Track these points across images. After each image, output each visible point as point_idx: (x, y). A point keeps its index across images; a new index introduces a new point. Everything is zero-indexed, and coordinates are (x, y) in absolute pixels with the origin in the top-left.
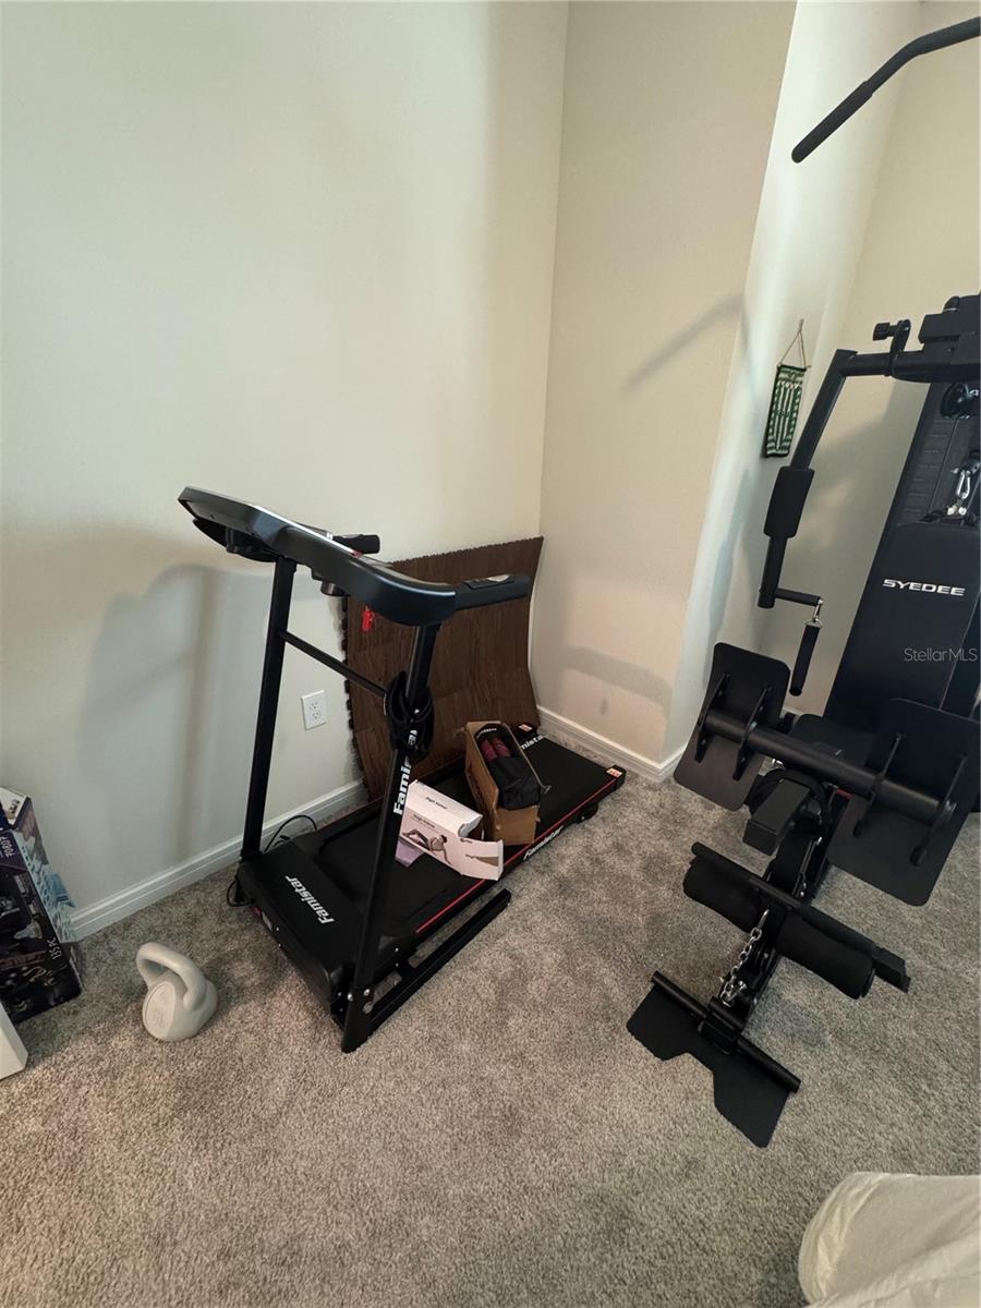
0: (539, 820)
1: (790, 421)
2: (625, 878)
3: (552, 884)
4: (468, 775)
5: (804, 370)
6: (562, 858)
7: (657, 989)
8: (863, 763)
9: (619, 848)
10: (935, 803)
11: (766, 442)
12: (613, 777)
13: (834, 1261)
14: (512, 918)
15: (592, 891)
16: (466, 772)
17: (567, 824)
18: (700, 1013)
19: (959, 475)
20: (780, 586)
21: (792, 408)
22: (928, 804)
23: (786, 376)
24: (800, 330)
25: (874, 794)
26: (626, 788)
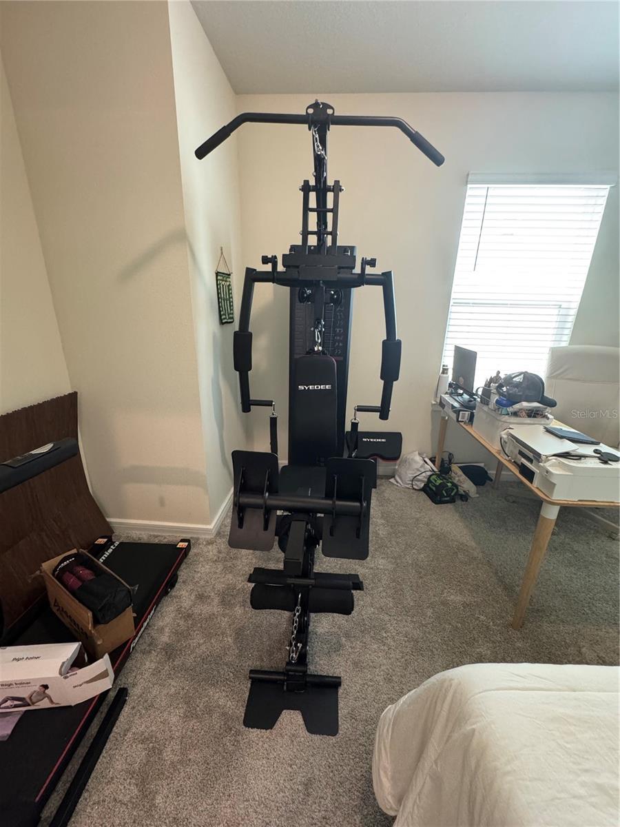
0: (135, 615)
1: (230, 303)
2: (211, 617)
3: (160, 656)
4: (55, 609)
5: (229, 275)
6: (161, 630)
7: (254, 682)
8: (324, 496)
9: (201, 597)
10: (358, 504)
11: (220, 316)
12: (182, 549)
13: (390, 778)
14: (134, 708)
15: (191, 641)
16: (52, 606)
17: (157, 603)
18: (282, 678)
19: (314, 330)
20: (251, 398)
21: (229, 296)
22: (354, 506)
23: (221, 278)
24: (222, 253)
25: (334, 511)
26: (193, 551)
